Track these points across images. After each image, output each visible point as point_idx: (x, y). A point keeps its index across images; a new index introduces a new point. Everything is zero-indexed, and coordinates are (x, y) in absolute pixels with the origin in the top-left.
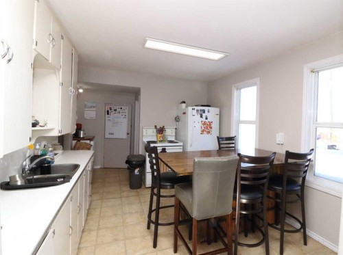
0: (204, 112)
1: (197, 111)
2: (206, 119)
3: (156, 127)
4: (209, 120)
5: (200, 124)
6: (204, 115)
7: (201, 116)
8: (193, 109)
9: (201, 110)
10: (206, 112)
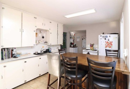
0: (107, 37)
1: (103, 36)
2: (108, 40)
3: (91, 44)
4: (110, 41)
5: (105, 43)
6: (107, 39)
7: (105, 39)
8: (101, 36)
9: (105, 36)
10: (108, 37)
